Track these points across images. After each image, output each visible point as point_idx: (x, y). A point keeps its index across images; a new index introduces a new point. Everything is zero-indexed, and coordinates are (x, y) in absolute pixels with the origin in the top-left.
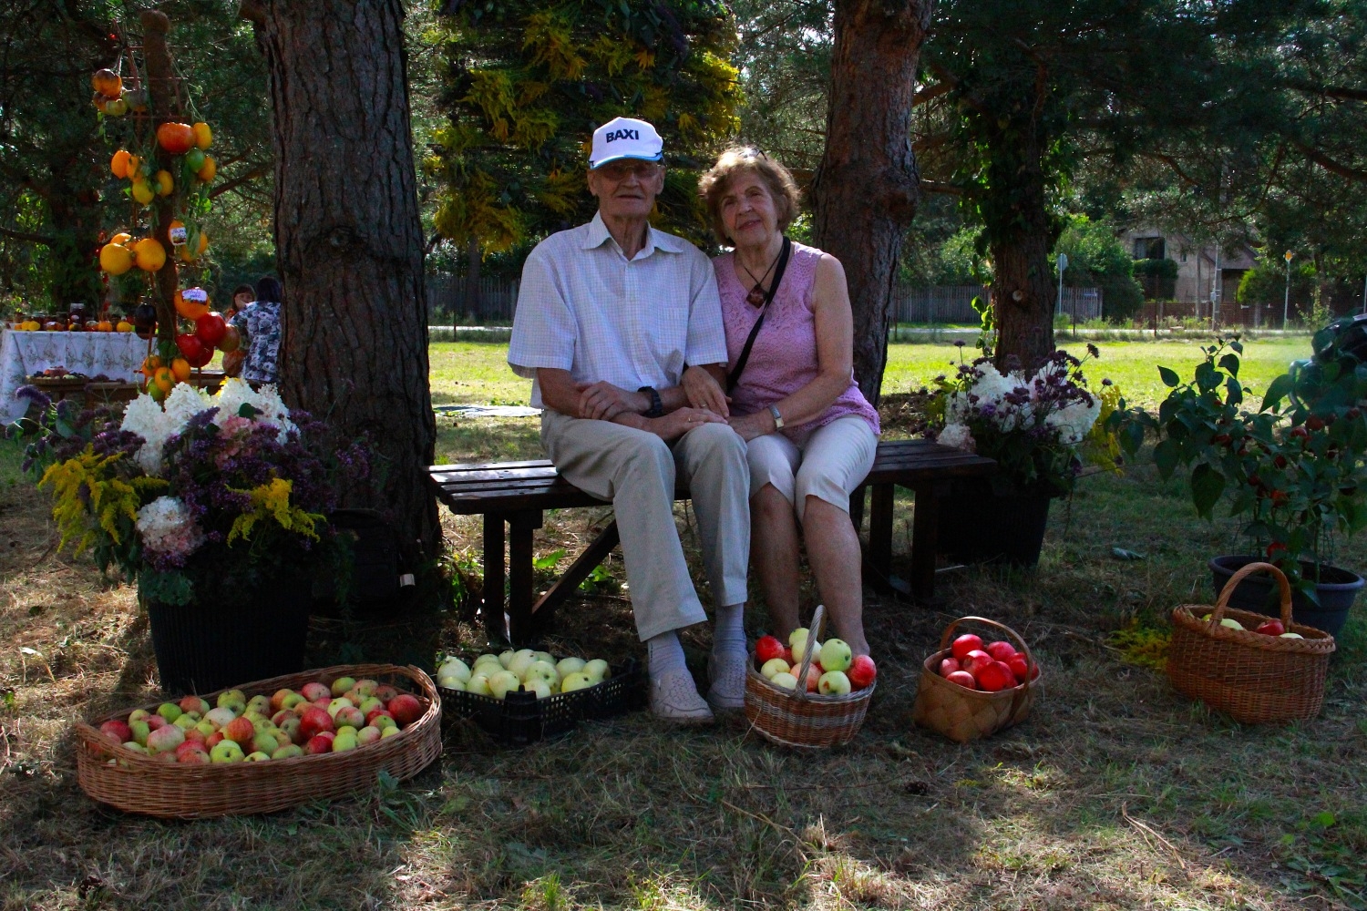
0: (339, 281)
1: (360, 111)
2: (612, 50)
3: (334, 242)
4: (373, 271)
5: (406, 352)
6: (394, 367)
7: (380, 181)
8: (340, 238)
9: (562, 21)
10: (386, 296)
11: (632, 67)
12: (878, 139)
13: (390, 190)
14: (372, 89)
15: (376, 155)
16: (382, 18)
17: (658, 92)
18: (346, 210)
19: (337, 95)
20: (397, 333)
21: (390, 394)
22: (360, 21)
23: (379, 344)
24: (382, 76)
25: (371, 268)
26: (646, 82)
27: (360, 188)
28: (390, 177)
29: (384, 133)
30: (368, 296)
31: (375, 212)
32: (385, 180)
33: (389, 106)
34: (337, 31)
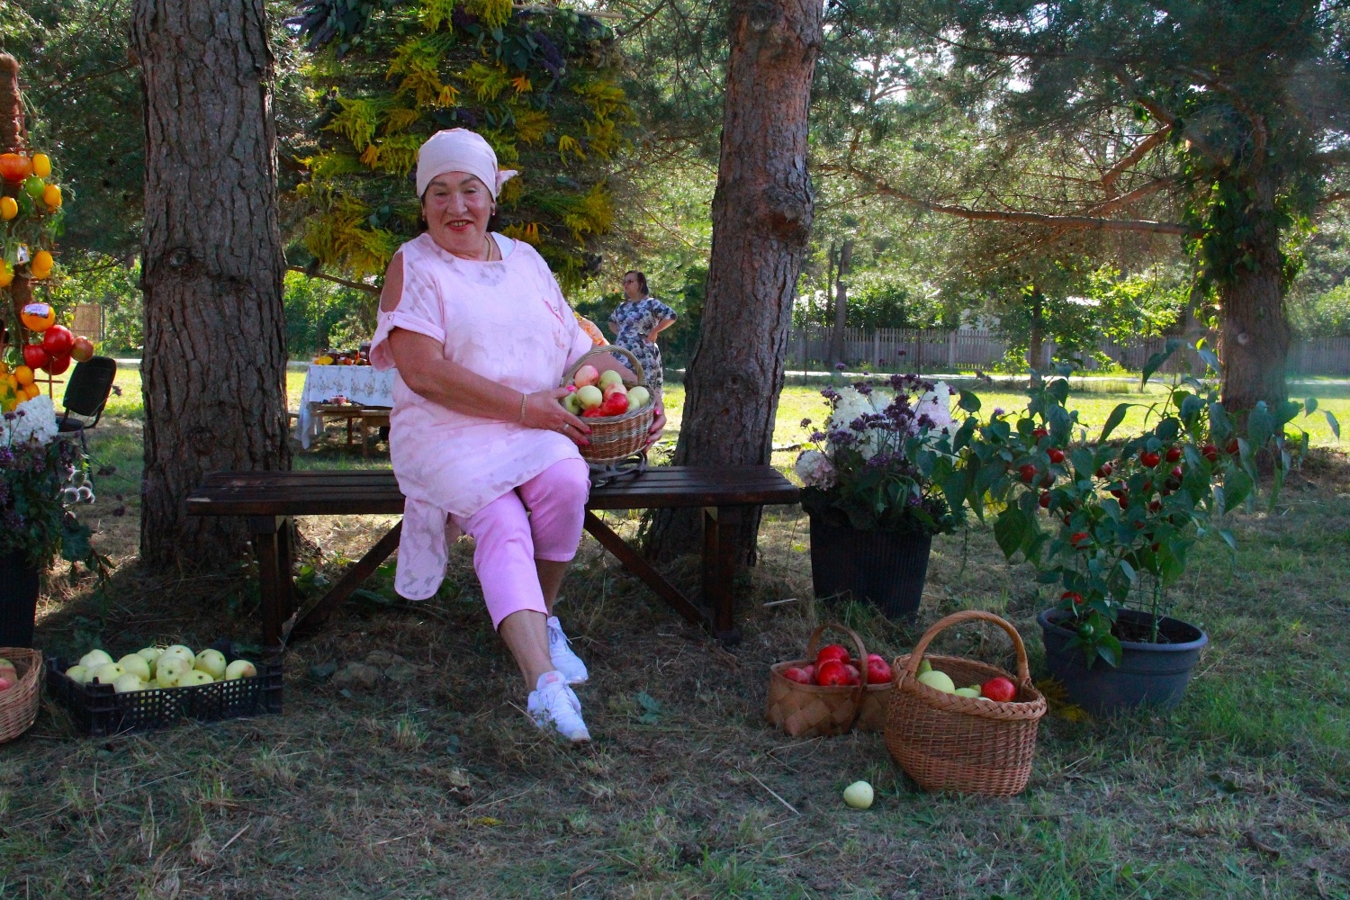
0: (178, 298)
1: (204, 142)
2: (486, 75)
3: (174, 261)
4: (208, 288)
5: (243, 365)
6: (227, 378)
7: (222, 204)
8: (179, 258)
9: (429, 49)
10: (221, 312)
11: (506, 91)
12: (759, 156)
13: (233, 214)
14: (218, 121)
15: (219, 182)
16: (236, 53)
17: (533, 116)
18: (186, 233)
19: (185, 127)
20: (233, 348)
21: (221, 404)
22: (209, 59)
23: (212, 357)
24: (230, 109)
25: (206, 285)
26: (520, 106)
27: (202, 212)
28: (233, 201)
29: (231, 161)
30: (204, 313)
31: (214, 234)
32: (228, 204)
33: (237, 135)
34: (187, 69)
